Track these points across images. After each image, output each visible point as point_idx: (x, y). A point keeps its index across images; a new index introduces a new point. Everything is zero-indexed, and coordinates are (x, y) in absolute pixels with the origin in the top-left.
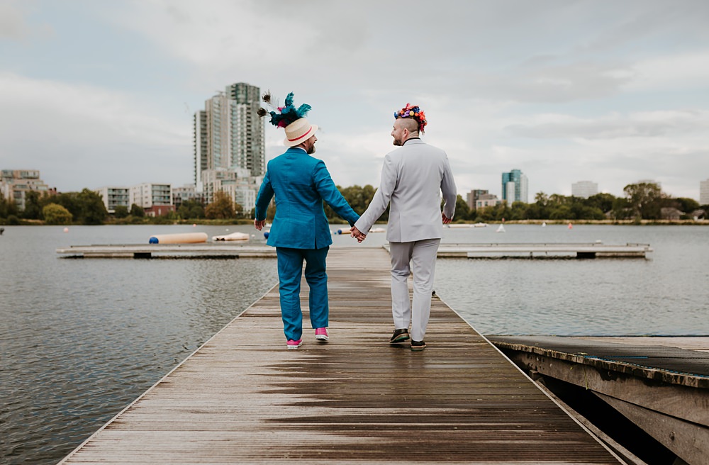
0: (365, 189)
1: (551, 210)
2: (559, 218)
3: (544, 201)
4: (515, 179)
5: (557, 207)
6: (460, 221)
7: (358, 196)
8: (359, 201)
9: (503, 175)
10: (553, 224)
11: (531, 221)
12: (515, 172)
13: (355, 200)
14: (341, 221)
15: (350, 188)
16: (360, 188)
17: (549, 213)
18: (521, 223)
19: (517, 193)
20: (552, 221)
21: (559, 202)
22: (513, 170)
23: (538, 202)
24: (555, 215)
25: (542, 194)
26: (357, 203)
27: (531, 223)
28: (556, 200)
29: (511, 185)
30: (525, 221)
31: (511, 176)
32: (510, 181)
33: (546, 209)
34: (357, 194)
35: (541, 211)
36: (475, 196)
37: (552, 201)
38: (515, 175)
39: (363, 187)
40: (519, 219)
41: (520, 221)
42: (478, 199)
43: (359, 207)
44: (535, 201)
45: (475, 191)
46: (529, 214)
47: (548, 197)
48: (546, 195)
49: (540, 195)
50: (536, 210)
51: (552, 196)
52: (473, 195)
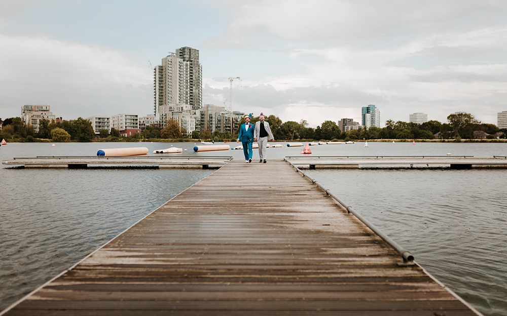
0: (269, 118)
1: (397, 132)
2: (402, 138)
3: (392, 126)
4: (371, 112)
5: (401, 130)
6: (335, 139)
9: (363, 109)
10: (399, 142)
18: (376, 141)
19: (373, 121)
20: (398, 140)
21: (402, 127)
22: (370, 106)
23: (388, 127)
24: (400, 135)
25: (391, 121)
27: (383, 141)
28: (400, 126)
29: (368, 116)
30: (379, 140)
31: (368, 110)
32: (367, 113)
33: (394, 132)
35: (390, 133)
36: (344, 122)
37: (397, 126)
38: (371, 109)
41: (376, 140)
42: (346, 125)
44: (385, 126)
45: (344, 119)
46: (382, 135)
47: (395, 123)
48: (394, 122)
49: (389, 122)
50: (387, 132)
51: (397, 122)
52: (342, 122)
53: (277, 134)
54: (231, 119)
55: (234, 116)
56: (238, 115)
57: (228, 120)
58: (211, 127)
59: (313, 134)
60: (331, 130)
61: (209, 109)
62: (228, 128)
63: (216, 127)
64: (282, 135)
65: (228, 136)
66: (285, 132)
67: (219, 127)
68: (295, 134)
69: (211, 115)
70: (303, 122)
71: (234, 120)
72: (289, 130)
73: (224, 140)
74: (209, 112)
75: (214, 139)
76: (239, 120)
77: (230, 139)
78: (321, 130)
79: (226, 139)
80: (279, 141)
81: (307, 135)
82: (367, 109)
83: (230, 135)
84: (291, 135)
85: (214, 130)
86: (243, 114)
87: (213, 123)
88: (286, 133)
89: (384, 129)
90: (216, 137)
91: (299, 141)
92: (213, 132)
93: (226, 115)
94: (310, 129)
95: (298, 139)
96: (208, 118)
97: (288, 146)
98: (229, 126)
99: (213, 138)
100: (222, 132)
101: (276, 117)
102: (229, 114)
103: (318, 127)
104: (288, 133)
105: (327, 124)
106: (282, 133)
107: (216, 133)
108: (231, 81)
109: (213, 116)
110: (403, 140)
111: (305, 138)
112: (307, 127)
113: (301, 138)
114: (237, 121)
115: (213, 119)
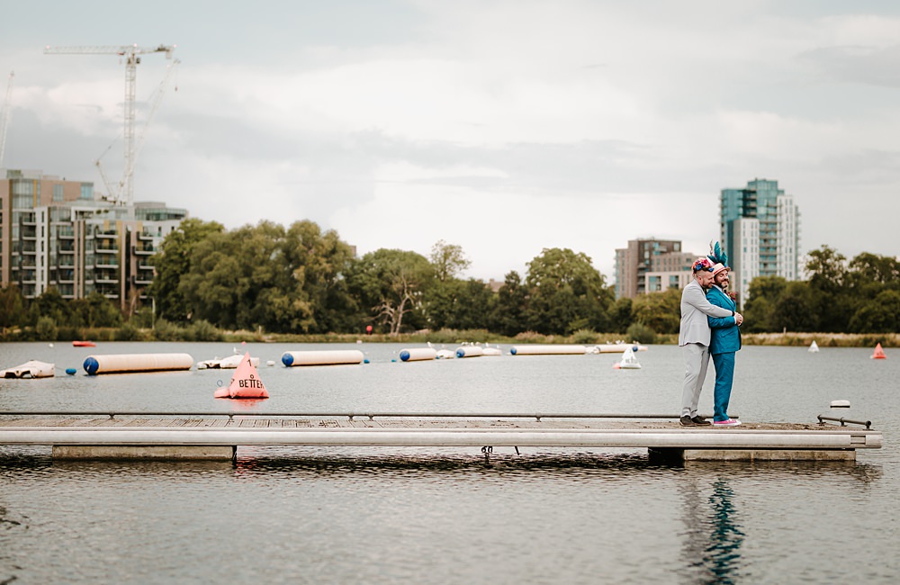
0: (292, 234)
1: (851, 301)
2: (876, 328)
3: (833, 274)
4: (761, 210)
5: (872, 295)
6: (584, 333)
7: (273, 257)
8: (276, 274)
9: (726, 197)
10: (855, 345)
11: (791, 335)
12: (760, 188)
13: (263, 268)
14: (218, 332)
15: (245, 233)
16: (279, 232)
17: (851, 312)
18: (762, 343)
19: (768, 251)
20: (853, 337)
21: (878, 281)
22: (755, 182)
23: (816, 277)
24: (864, 317)
25: (828, 254)
26: (266, 277)
27: (791, 343)
28: (870, 273)
29: (749, 230)
30: (774, 336)
31: (747, 201)
32: (745, 215)
33: (840, 301)
34: (269, 251)
35: (824, 306)
36: (641, 259)
37: (856, 276)
38: (760, 196)
39: (287, 228)
40: (758, 331)
41: (761, 336)
42: (649, 268)
43: (275, 290)
44: (805, 276)
45: (641, 244)
46: (788, 314)
47: (845, 264)
48: (841, 258)
49: (822, 256)
50: (810, 300)
51: (858, 259)
52: (633, 257)
53: (328, 307)
54: (120, 238)
55: (135, 225)
56: (158, 217)
57: (104, 241)
58: (31, 274)
59: (490, 309)
60: (568, 289)
61: (21, 189)
62: (107, 280)
63: (52, 275)
64: (352, 311)
65: (104, 313)
66: (364, 295)
67: (67, 274)
68: (408, 306)
69: (31, 216)
70: (446, 256)
71: (134, 243)
72: (385, 291)
73: (83, 331)
74: (22, 206)
75: (39, 328)
76: (156, 243)
77: (112, 331)
78: (524, 291)
79: (93, 330)
80: (336, 341)
81: (464, 312)
82: (745, 200)
83: (113, 310)
84: (389, 310)
85: (41, 283)
86: (177, 216)
87: (39, 253)
88: (368, 302)
89: (798, 288)
90: (46, 319)
91: (427, 339)
92: (38, 293)
93: (94, 221)
94: (476, 287)
95: (425, 332)
96: (16, 232)
97: (288, 363)
98: (112, 272)
99: (33, 323)
100: (78, 294)
101: (324, 230)
102: (112, 215)
103: (513, 275)
104: (377, 302)
105: (555, 263)
106: (352, 302)
107: (49, 302)
108: (134, 61)
109: (39, 223)
110: (876, 336)
111: (453, 327)
112: (462, 275)
113: (436, 328)
114: (147, 245)
115: (39, 239)
